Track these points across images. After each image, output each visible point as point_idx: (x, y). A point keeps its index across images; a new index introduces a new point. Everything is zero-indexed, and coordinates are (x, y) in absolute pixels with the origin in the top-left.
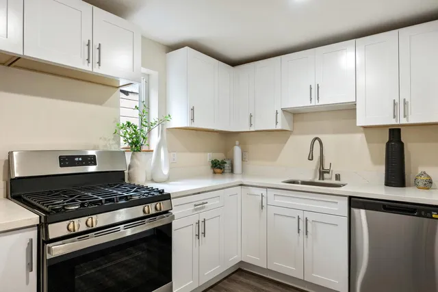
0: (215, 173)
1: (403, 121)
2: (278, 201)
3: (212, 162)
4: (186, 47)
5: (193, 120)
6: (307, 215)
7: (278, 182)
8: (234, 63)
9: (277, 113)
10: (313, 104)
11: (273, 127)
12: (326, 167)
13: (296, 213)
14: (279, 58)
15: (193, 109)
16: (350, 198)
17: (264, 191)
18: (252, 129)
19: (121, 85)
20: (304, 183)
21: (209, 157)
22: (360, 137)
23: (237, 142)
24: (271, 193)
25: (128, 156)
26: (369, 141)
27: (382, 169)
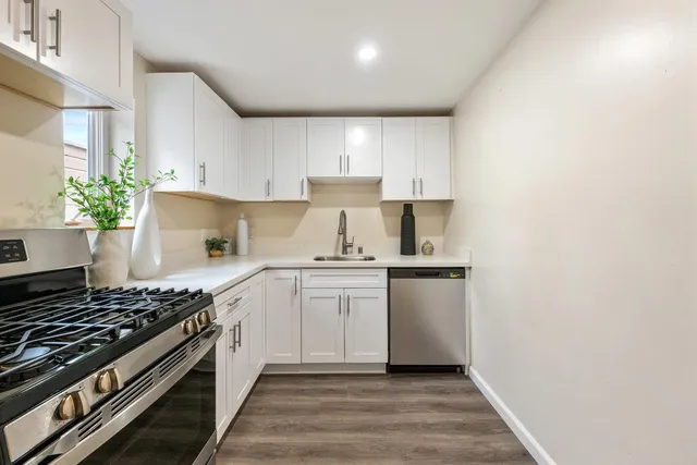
0: (210, 256)
1: (419, 198)
2: (315, 282)
3: (207, 241)
4: (192, 73)
5: (203, 181)
6: (348, 292)
7: (310, 261)
8: (244, 114)
9: (302, 182)
10: (342, 175)
11: (297, 198)
12: (349, 241)
13: (336, 293)
14: (304, 119)
15: (204, 167)
16: (389, 269)
17: (297, 273)
18: (270, 199)
19: (65, 105)
20: (330, 259)
21: (204, 235)
22: (376, 212)
23: (242, 216)
24: (306, 274)
25: (92, 237)
26: (384, 215)
27: (398, 240)
